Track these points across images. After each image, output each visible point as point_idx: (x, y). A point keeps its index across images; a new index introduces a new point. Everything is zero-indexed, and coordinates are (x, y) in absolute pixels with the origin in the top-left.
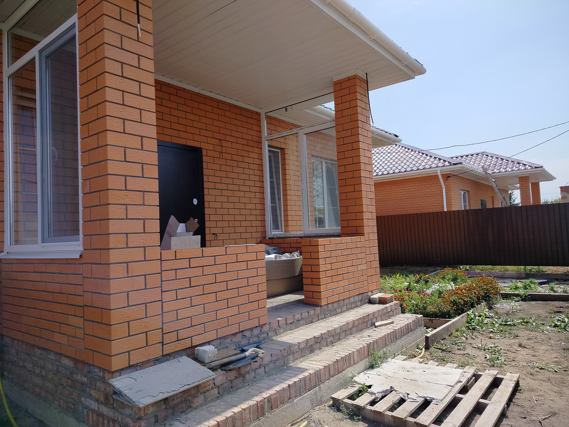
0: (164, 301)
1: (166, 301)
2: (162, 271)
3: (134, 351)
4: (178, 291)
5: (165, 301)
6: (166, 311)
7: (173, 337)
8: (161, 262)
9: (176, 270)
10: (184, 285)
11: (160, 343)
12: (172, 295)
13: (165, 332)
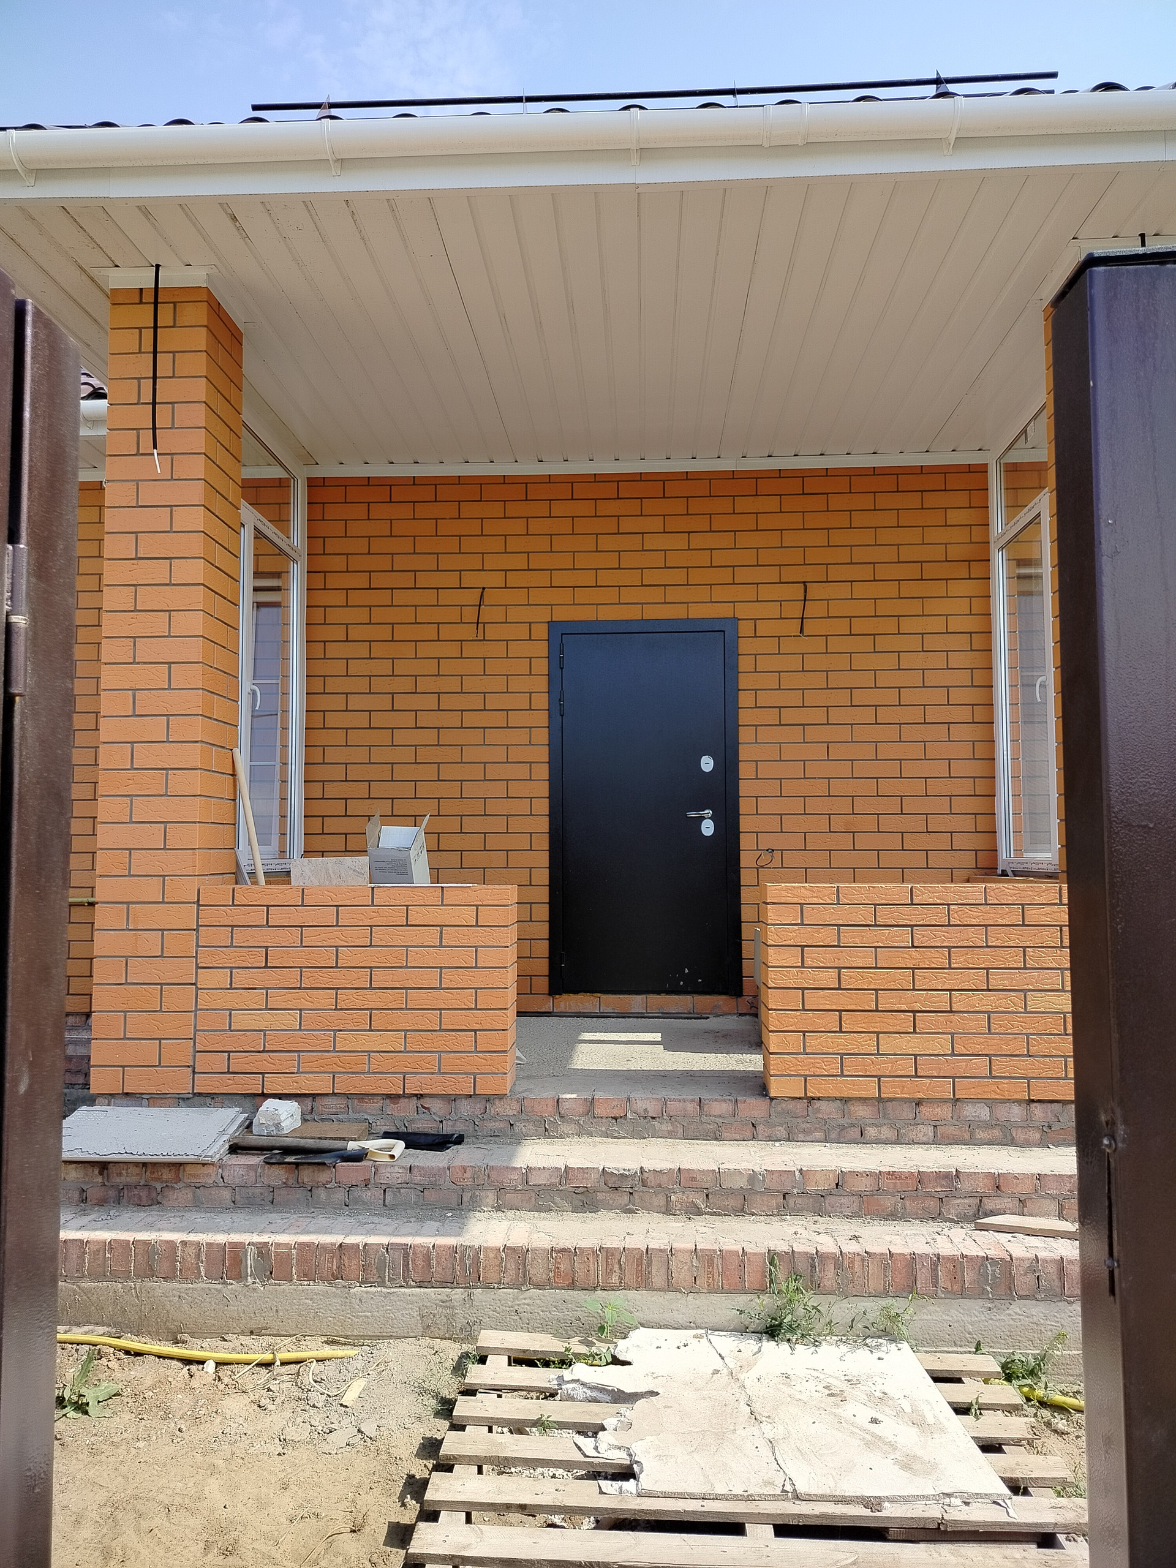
0: (199, 986)
1: (206, 986)
2: (198, 925)
3: (132, 1069)
4: (234, 971)
5: (202, 987)
6: (205, 1007)
7: (219, 1062)
8: (198, 910)
9: (233, 926)
10: (250, 960)
11: (189, 1067)
12: (221, 978)
13: (199, 1047)
